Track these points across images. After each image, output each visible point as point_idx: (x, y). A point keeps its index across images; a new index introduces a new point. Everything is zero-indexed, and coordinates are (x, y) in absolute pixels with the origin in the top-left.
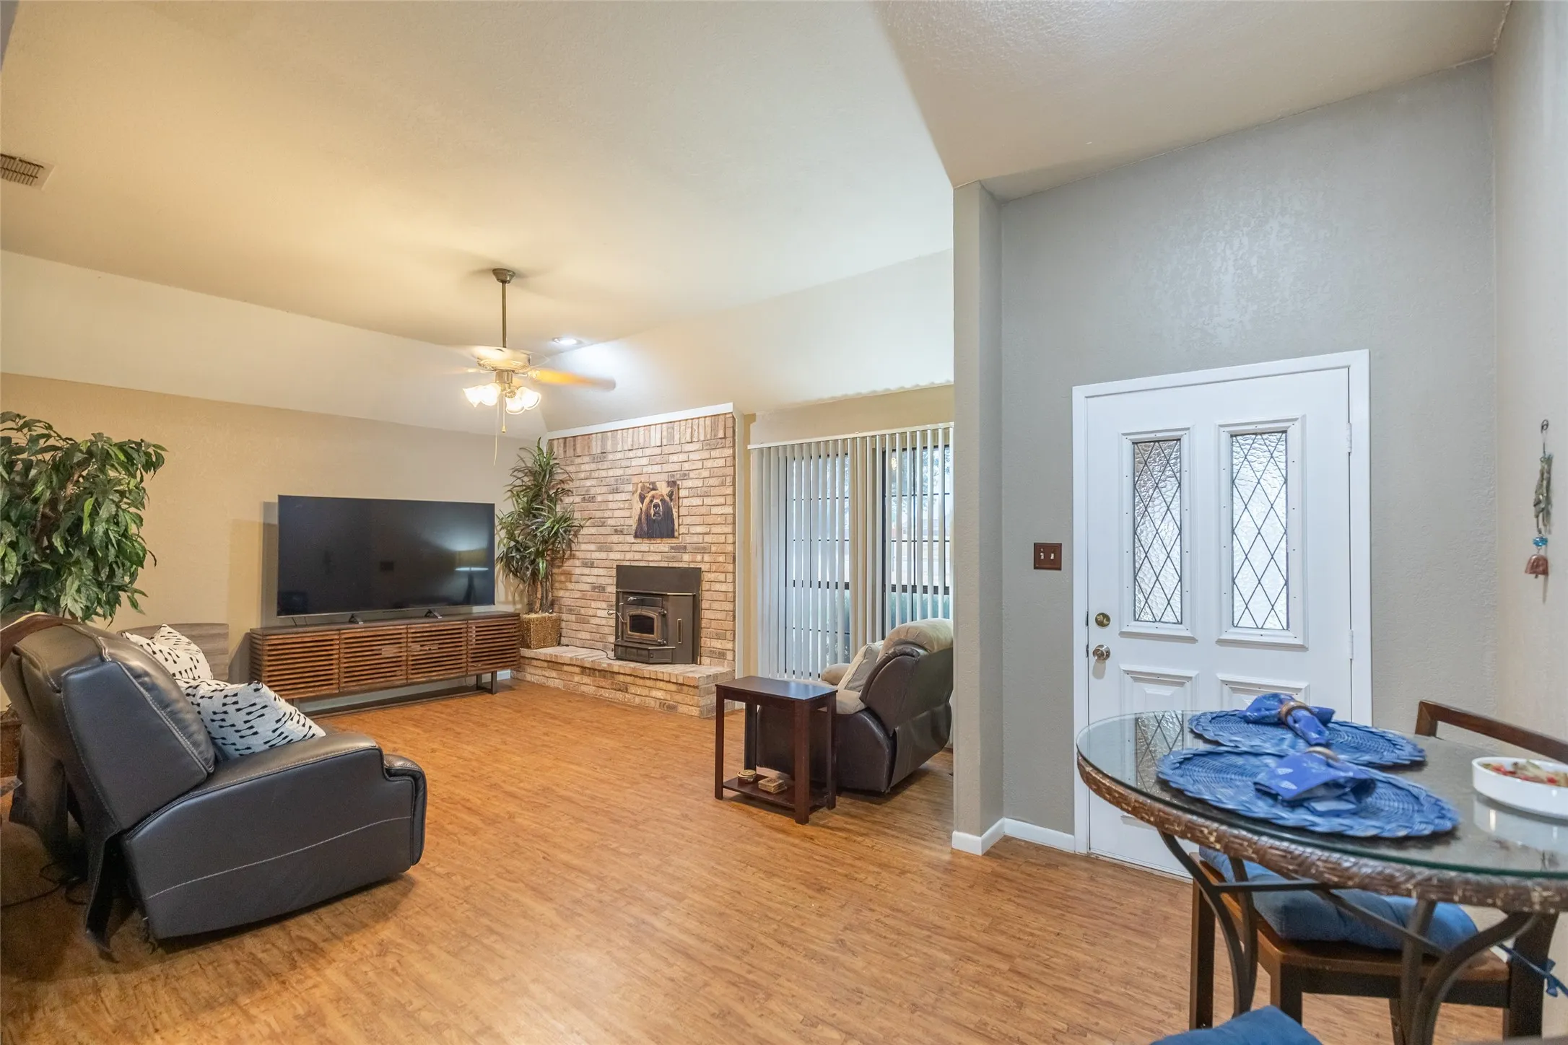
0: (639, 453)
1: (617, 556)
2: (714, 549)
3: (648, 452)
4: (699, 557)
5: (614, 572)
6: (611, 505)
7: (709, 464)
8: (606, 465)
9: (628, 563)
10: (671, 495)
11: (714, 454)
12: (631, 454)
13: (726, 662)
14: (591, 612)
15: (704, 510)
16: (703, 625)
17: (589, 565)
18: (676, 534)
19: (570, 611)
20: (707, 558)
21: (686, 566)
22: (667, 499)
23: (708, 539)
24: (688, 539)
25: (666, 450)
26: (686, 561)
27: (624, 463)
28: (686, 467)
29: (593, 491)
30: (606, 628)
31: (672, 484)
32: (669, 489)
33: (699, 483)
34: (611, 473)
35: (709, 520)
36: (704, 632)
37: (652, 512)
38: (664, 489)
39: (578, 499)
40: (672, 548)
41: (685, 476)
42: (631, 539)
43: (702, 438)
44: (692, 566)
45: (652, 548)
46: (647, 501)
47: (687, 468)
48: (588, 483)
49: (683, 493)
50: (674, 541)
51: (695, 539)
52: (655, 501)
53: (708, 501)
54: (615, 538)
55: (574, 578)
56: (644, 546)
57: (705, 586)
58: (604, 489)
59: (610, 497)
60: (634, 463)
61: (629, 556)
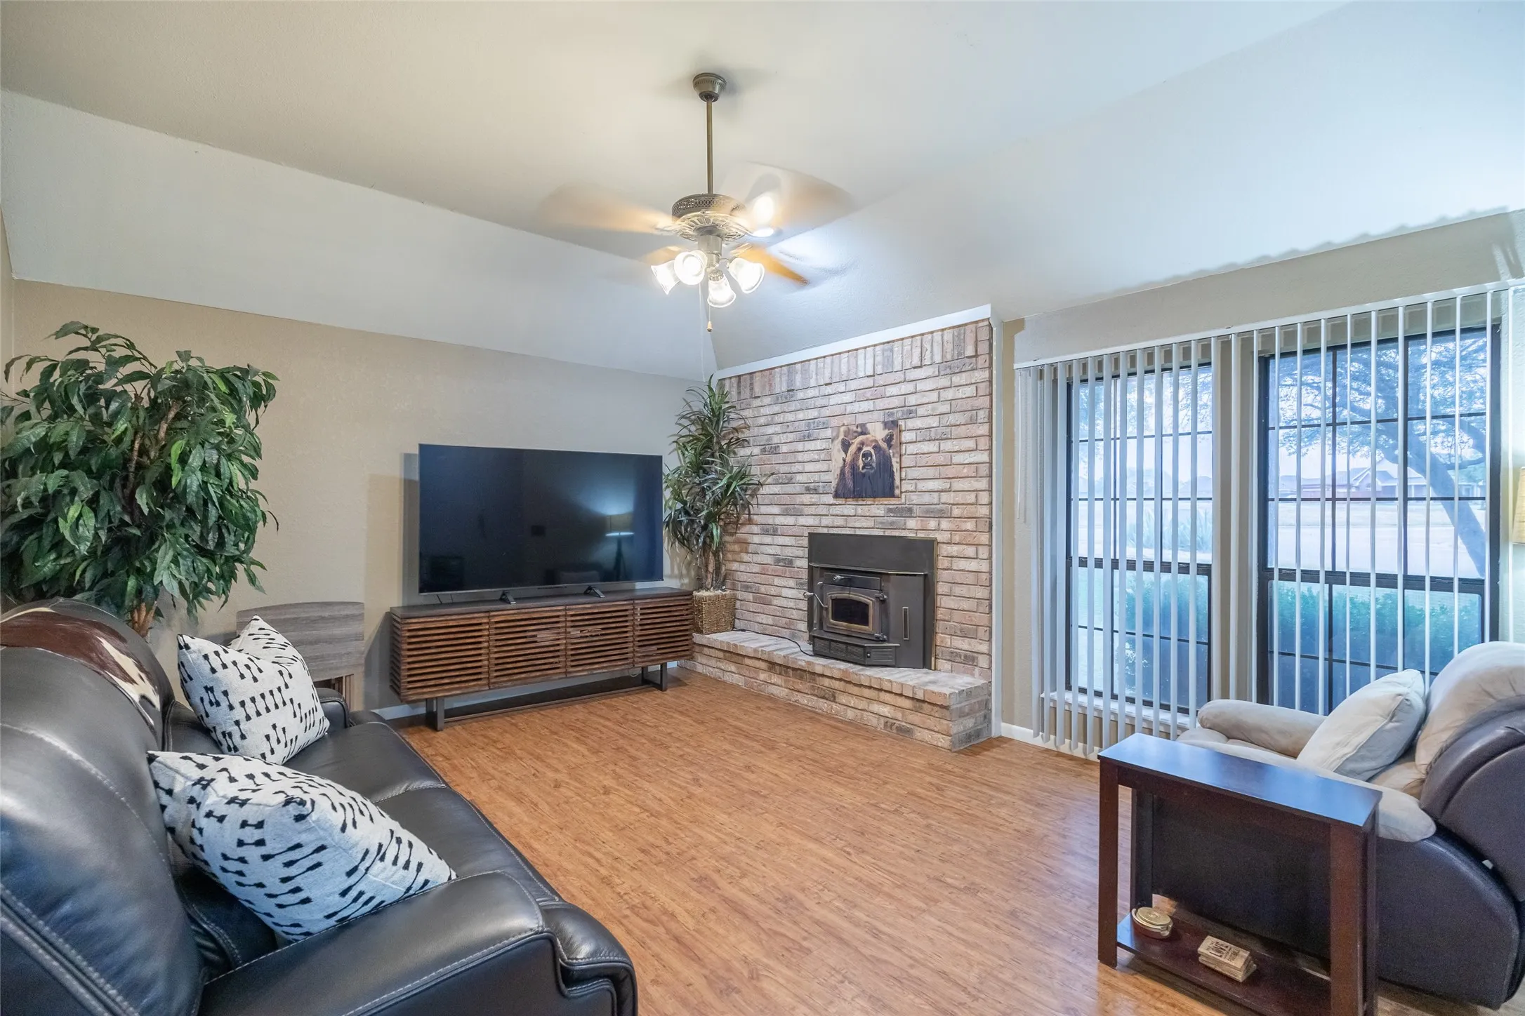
0: (842, 387)
1: (810, 521)
2: (956, 511)
3: (853, 385)
4: (932, 524)
5: (805, 542)
6: (800, 457)
7: (949, 394)
8: (793, 406)
9: (825, 531)
10: (888, 440)
11: (957, 379)
12: (829, 390)
13: (977, 669)
14: (773, 591)
15: (941, 459)
16: (939, 616)
17: (771, 532)
18: (897, 492)
19: (746, 588)
20: (945, 524)
21: (911, 535)
22: (884, 445)
23: (945, 497)
24: (915, 498)
25: (880, 380)
26: (912, 528)
27: (820, 402)
28: (912, 400)
29: (776, 440)
30: (794, 612)
31: (892, 424)
32: (887, 432)
33: (934, 422)
34: (801, 416)
35: (950, 471)
36: (940, 627)
37: (861, 463)
38: (878, 432)
39: (756, 450)
40: (890, 510)
41: (911, 413)
42: (829, 499)
43: (938, 359)
44: (921, 535)
45: (860, 510)
46: (853, 449)
47: (914, 403)
48: (770, 430)
49: (907, 436)
50: (893, 501)
51: (926, 498)
52: (865, 449)
53: (947, 446)
54: (807, 499)
55: (751, 548)
56: (849, 508)
57: (942, 563)
58: (791, 437)
59: (800, 446)
60: (834, 400)
61: (825, 521)
